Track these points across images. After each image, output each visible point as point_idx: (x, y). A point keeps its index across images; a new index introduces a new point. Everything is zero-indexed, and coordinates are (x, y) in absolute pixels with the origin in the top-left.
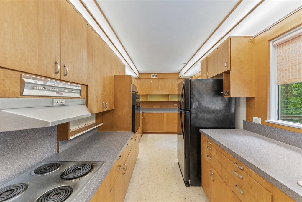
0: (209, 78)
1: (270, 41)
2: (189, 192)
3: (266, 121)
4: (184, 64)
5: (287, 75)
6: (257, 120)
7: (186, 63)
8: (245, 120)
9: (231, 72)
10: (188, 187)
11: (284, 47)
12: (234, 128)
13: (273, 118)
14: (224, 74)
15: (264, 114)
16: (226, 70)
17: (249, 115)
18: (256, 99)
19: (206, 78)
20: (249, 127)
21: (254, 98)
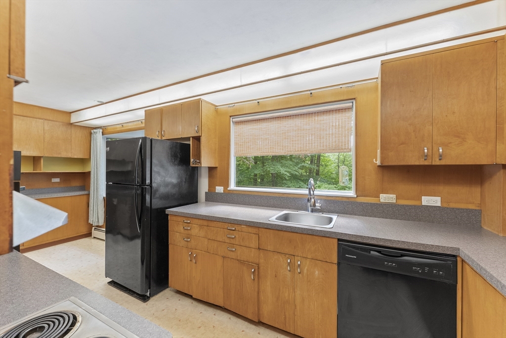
0: (163, 138)
1: (230, 116)
2: (153, 304)
3: (228, 189)
4: (98, 101)
5: (241, 149)
6: (220, 189)
7: (105, 102)
8: (207, 191)
9: (203, 139)
10: (148, 301)
11: (240, 126)
12: (197, 202)
13: (233, 186)
14: (191, 138)
15: (226, 184)
16: (197, 135)
17: (212, 185)
18: (218, 169)
19: (160, 138)
20: (212, 198)
21: (216, 167)
